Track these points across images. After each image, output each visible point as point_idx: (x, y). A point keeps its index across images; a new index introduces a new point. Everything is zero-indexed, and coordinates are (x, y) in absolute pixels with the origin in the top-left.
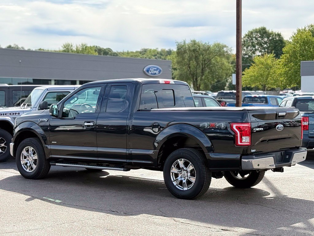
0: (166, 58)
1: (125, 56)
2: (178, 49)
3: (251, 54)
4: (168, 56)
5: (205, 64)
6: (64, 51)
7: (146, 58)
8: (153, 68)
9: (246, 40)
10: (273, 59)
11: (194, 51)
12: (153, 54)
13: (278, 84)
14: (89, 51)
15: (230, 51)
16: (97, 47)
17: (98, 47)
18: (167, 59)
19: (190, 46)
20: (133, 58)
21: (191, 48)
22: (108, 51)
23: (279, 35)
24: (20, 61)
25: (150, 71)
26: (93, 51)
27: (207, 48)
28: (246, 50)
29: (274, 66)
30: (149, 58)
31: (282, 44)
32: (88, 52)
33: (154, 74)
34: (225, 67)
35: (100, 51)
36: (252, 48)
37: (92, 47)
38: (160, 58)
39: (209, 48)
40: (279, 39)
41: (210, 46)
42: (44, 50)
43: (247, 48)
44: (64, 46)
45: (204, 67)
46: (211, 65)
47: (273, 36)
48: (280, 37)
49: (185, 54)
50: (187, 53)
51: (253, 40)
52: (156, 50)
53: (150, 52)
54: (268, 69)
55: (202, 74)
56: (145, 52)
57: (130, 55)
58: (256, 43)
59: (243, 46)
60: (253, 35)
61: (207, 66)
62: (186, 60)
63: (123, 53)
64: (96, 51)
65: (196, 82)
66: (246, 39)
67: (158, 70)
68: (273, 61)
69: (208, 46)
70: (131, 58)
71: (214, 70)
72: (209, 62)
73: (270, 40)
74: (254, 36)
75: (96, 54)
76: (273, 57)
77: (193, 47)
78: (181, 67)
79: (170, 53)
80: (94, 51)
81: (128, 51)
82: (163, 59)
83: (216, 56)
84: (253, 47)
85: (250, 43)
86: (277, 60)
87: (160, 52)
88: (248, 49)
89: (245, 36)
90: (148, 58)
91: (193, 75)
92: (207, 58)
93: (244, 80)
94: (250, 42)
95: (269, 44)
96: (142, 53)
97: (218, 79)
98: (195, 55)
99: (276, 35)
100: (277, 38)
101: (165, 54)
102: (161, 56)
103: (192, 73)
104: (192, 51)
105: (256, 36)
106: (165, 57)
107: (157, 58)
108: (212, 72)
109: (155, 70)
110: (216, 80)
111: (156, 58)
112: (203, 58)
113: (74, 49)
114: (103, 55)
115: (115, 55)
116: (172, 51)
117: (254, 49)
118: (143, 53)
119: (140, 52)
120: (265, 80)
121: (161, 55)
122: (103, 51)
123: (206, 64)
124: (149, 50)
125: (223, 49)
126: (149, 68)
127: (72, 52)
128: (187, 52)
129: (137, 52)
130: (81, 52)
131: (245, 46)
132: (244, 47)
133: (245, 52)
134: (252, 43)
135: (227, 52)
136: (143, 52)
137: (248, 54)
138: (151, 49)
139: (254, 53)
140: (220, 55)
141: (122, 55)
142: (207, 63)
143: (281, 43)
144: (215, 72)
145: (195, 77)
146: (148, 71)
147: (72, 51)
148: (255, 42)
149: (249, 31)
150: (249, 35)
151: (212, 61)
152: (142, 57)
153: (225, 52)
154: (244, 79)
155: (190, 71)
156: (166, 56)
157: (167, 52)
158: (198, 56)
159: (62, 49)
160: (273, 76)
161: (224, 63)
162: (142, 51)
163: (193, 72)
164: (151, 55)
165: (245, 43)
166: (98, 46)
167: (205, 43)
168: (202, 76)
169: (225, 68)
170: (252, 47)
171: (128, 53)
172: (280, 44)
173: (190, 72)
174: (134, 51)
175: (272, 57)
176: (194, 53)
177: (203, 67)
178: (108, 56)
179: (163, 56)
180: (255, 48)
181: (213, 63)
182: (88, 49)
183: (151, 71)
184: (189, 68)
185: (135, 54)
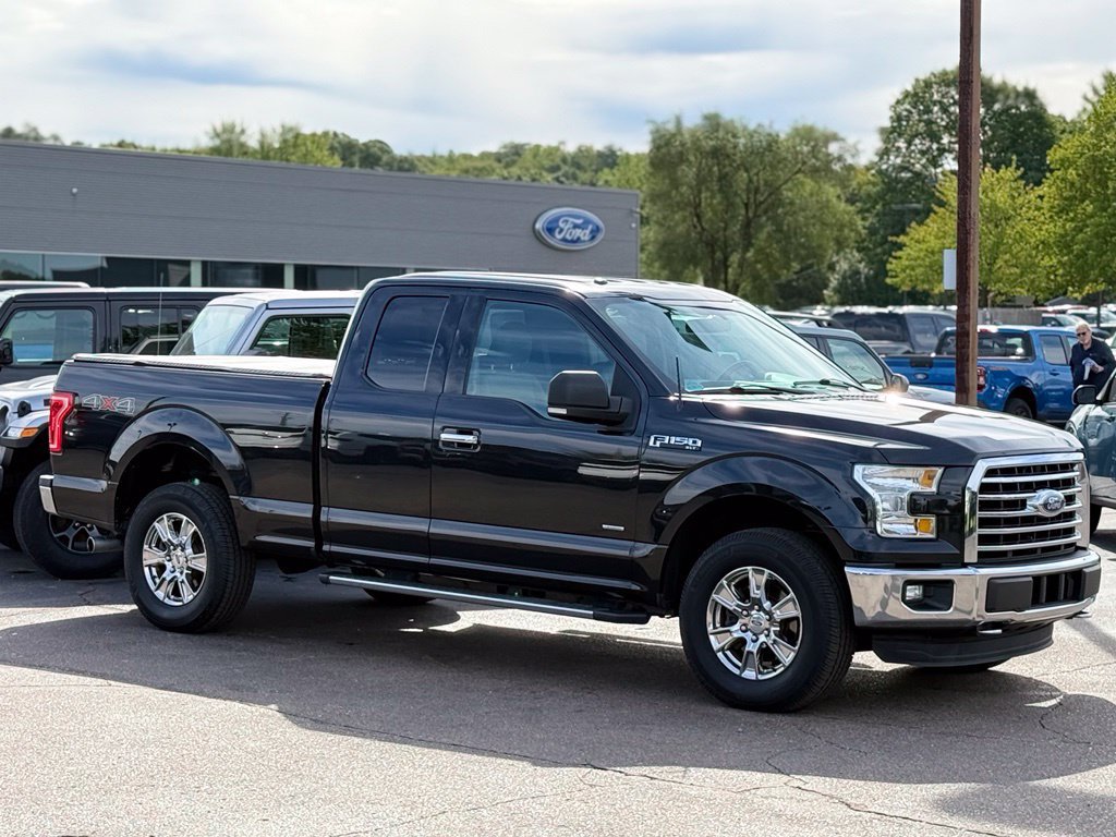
0: (598, 180)
1: (438, 172)
2: (657, 147)
3: (923, 166)
4: (606, 170)
5: (758, 205)
6: (215, 151)
7: (519, 178)
8: (571, 220)
9: (905, 113)
10: (1014, 185)
11: (717, 153)
12: (547, 163)
13: (1033, 281)
14: (307, 150)
15: (853, 156)
16: (335, 134)
17: (341, 136)
18: (601, 183)
19: (698, 134)
20: (472, 178)
21: (704, 143)
22: (379, 153)
23: (1030, 95)
24: (75, 190)
25: (558, 230)
26: (321, 151)
27: (764, 144)
28: (904, 150)
29: (1020, 215)
30: (534, 180)
31: (1041, 129)
32: (305, 155)
33: (573, 241)
34: (834, 216)
35: (347, 150)
36: (928, 144)
37: (320, 137)
38: (575, 178)
39: (772, 143)
40: (1029, 112)
41: (778, 136)
42: (135, 147)
43: (909, 143)
44: (215, 130)
45: (756, 216)
46: (780, 211)
47: (1007, 97)
48: (1032, 104)
49: (684, 167)
50: (690, 163)
51: (931, 112)
52: (557, 149)
53: (535, 156)
54: (997, 226)
55: (746, 242)
56: (516, 158)
57: (458, 167)
58: (944, 123)
59: (896, 134)
60: (932, 95)
61: (766, 212)
62: (684, 189)
63: (433, 161)
64: (332, 149)
65: (723, 270)
66: (906, 110)
67: (590, 227)
68: (1016, 195)
69: (770, 135)
70: (464, 177)
71: (793, 225)
72: (773, 197)
73: (995, 113)
74: (936, 97)
75: (336, 162)
76: (1016, 180)
77: (711, 139)
78: (666, 213)
79: (610, 160)
80: (326, 153)
81: (451, 152)
82: (583, 183)
83: (798, 176)
84: (932, 141)
85: (922, 124)
86: (1032, 189)
87: (573, 158)
88: (913, 148)
89: (900, 97)
90: (526, 179)
91: (711, 245)
92: (766, 182)
93: (907, 267)
94: (920, 121)
95: (991, 127)
96: (504, 161)
97: (802, 260)
98: (719, 170)
99: (1018, 94)
100: (1023, 108)
101: (590, 165)
102: (578, 172)
103: (709, 238)
104: (708, 153)
105: (943, 96)
106: (593, 177)
107: (563, 179)
108: (783, 235)
109: (576, 226)
110: (796, 266)
111: (557, 179)
112: (751, 181)
113: (253, 142)
114: (361, 166)
115: (406, 166)
116: (619, 153)
117: (935, 146)
118: (508, 159)
119: (498, 158)
120: (986, 266)
121: (578, 166)
122: (361, 151)
123: (761, 203)
124: (530, 150)
125: (827, 148)
126: (556, 220)
127: (245, 153)
128: (688, 159)
129: (485, 156)
130: (279, 155)
131: (900, 135)
132: (896, 141)
133: (899, 161)
134: (929, 123)
135: (840, 159)
136: (506, 155)
137: (913, 165)
138: (538, 147)
139: (934, 162)
140: (815, 171)
141: (430, 166)
142: (765, 200)
143: (1038, 124)
144: (795, 234)
145: (719, 255)
146: (550, 230)
147: (244, 150)
148: (939, 120)
149: (917, 80)
150: (916, 94)
151: (785, 192)
152: (506, 174)
153: (834, 159)
154: (907, 263)
155: (699, 229)
156: (596, 171)
157: (600, 155)
158: (731, 174)
159: (206, 142)
160: (1015, 251)
161: (828, 201)
162: (502, 151)
163: (712, 236)
164: (539, 168)
165: (900, 126)
166: (339, 131)
167: (759, 125)
168: (746, 250)
169: (834, 221)
170: (928, 139)
171: (451, 159)
172: (1035, 130)
173: (700, 234)
174: (476, 153)
175: (1012, 178)
176: (715, 161)
177: (751, 215)
178: (380, 170)
179: (585, 171)
180: (938, 143)
181: (787, 201)
182: (305, 144)
183: (561, 231)
184: (695, 220)
185: (480, 164)
